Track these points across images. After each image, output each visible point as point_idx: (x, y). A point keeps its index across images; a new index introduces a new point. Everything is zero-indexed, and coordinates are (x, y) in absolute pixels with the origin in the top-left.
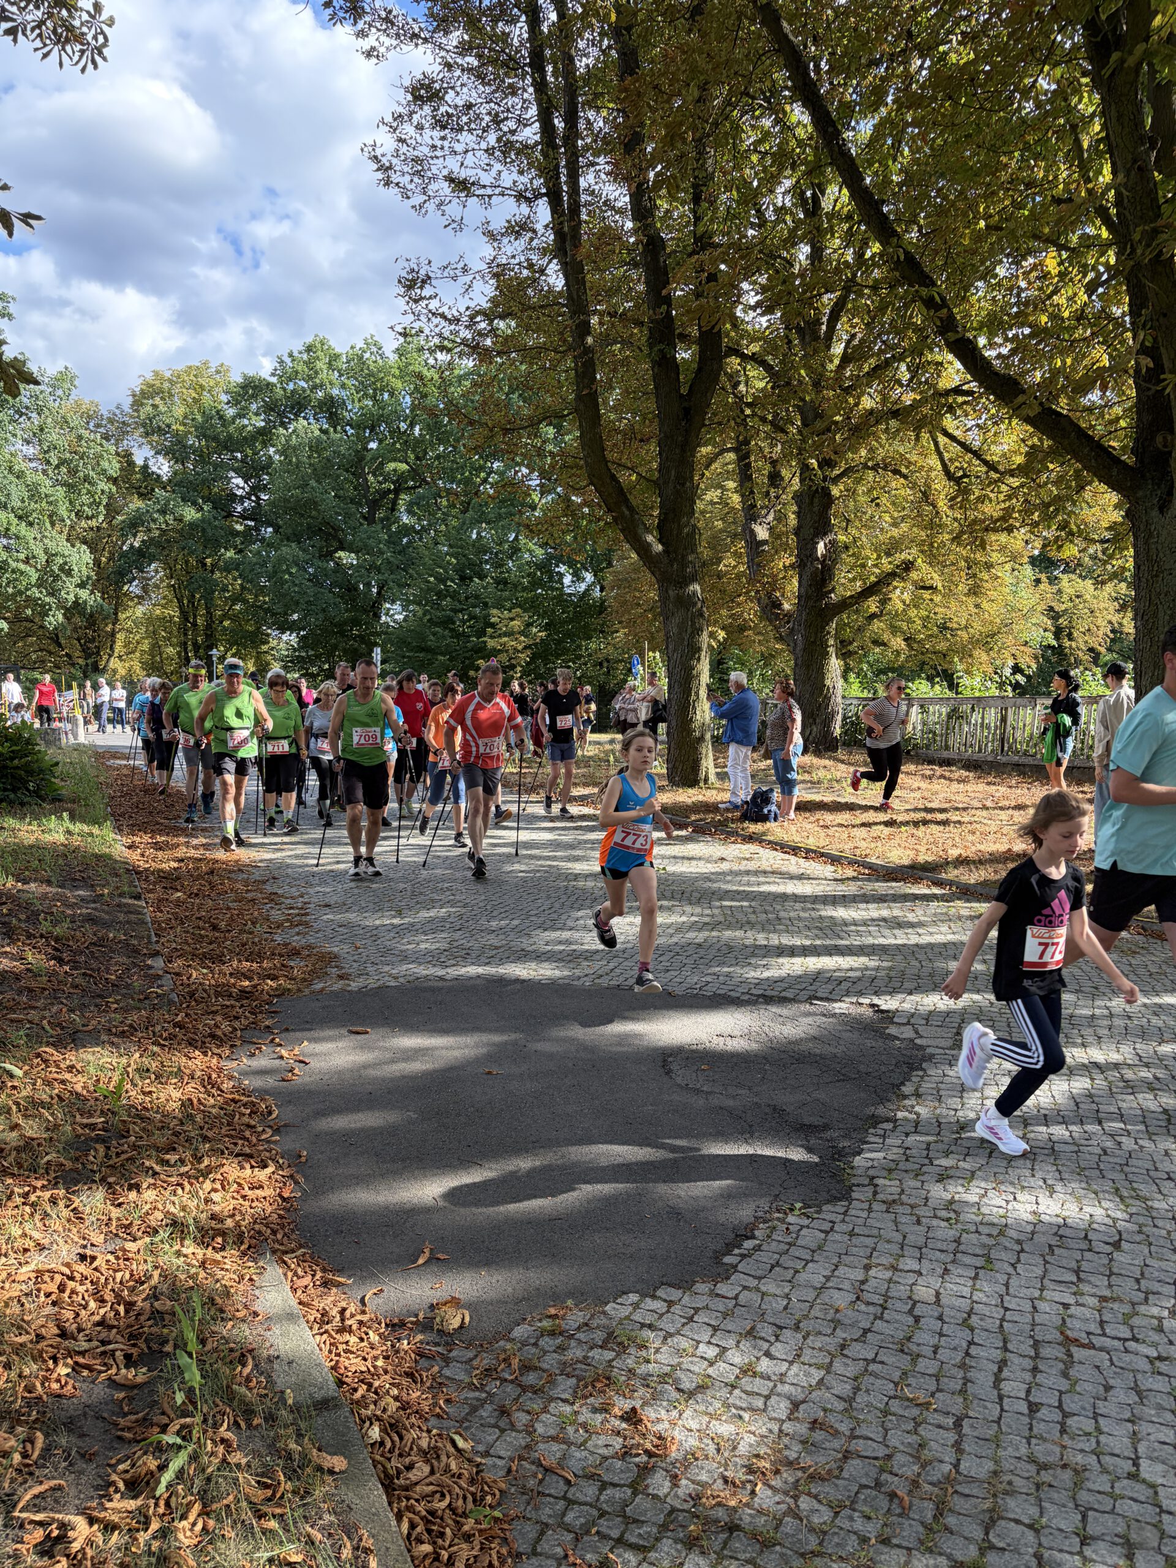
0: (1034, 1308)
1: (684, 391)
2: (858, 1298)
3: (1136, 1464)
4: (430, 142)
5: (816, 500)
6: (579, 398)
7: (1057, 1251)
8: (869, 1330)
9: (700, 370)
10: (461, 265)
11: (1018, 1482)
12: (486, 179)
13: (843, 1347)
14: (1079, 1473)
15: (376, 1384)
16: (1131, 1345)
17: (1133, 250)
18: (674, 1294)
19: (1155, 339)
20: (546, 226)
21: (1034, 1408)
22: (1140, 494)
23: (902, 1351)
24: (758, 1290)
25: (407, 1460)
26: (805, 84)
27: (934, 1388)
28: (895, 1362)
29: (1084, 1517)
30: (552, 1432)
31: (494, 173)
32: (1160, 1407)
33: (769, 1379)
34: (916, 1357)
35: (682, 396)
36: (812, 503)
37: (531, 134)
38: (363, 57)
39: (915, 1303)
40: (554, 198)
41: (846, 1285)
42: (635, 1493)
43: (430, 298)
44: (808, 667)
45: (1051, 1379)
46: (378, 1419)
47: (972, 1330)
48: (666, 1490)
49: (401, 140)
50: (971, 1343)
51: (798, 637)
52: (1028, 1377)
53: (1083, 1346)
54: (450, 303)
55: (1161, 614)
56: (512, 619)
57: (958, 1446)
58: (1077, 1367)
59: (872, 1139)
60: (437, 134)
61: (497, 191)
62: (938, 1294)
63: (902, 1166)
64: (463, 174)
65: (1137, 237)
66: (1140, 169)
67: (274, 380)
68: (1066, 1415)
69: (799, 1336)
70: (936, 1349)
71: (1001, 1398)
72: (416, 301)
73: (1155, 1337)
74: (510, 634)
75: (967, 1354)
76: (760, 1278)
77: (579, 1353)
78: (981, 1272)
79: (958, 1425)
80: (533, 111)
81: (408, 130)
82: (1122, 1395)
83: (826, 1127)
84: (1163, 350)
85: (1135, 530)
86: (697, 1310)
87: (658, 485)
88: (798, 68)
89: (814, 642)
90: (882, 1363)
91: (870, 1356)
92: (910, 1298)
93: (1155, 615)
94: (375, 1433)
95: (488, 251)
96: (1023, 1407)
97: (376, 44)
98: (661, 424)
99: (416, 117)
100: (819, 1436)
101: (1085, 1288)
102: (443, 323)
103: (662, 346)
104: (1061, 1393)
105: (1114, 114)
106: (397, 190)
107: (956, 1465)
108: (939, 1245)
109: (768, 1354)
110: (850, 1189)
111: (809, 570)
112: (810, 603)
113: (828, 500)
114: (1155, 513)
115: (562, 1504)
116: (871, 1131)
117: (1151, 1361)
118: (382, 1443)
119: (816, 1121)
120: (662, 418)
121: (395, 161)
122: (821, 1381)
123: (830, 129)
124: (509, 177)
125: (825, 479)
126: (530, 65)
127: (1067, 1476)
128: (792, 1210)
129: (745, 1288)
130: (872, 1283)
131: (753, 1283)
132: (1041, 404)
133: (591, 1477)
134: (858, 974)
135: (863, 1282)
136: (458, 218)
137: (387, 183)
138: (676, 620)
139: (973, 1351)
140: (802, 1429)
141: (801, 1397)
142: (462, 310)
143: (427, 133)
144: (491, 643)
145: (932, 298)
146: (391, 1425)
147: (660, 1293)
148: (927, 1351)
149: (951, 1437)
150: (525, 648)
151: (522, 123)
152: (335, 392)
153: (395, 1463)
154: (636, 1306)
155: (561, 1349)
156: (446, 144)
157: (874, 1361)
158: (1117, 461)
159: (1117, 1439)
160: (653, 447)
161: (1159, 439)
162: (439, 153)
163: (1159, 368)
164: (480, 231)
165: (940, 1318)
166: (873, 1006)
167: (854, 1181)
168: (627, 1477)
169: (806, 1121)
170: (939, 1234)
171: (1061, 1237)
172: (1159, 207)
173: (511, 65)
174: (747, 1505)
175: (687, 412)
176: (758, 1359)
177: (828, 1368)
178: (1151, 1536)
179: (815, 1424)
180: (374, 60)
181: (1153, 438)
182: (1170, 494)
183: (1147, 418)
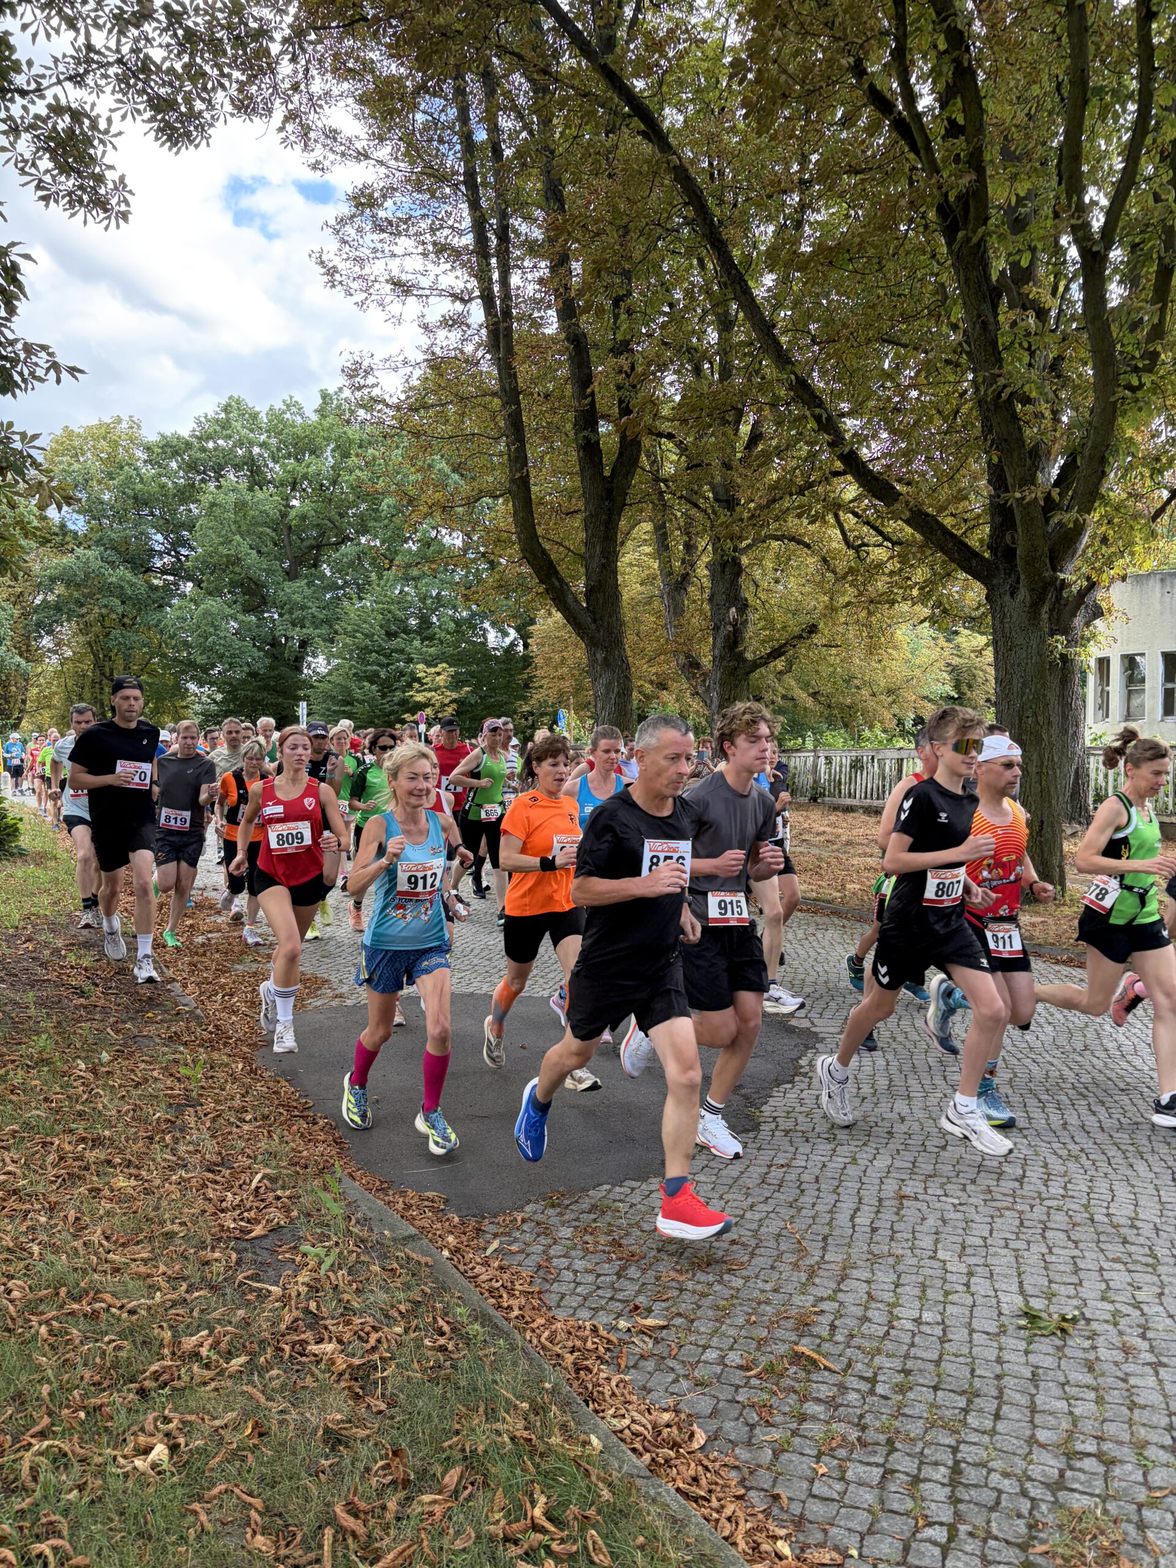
0: (882, 1182)
1: (607, 473)
2: (763, 1182)
3: (935, 1252)
4: (371, 244)
5: (727, 569)
6: (513, 481)
8: (770, 1197)
9: (621, 454)
10: (401, 358)
11: (860, 1263)
12: (425, 282)
13: (752, 1206)
14: (899, 1259)
15: (438, 1233)
16: (943, 1199)
18: (635, 1184)
19: (1000, 458)
20: (481, 326)
21: (874, 1230)
22: (995, 582)
23: (791, 1206)
25: (470, 1266)
27: (811, 1223)
28: (786, 1212)
29: (899, 1276)
31: (432, 278)
32: (956, 1227)
34: (800, 1210)
35: (605, 478)
36: (723, 572)
37: (466, 243)
38: (308, 169)
39: (802, 1183)
40: (487, 299)
41: (755, 1176)
42: (619, 1278)
43: (373, 386)
45: (888, 1215)
46: (445, 1248)
47: (839, 1194)
49: (345, 242)
50: (837, 1201)
51: (714, 694)
52: (873, 1215)
53: (911, 1199)
54: (392, 391)
55: (1015, 682)
56: (439, 674)
57: (824, 1249)
58: (905, 1209)
59: (776, 1094)
60: (376, 237)
61: (435, 292)
62: (817, 1178)
63: (797, 1109)
64: (404, 277)
66: (983, 322)
67: (193, 439)
68: (894, 1232)
69: (722, 1202)
70: (814, 1205)
71: (854, 1226)
72: (358, 389)
73: (960, 1194)
74: (437, 688)
75: (834, 1206)
77: (572, 1216)
78: (848, 1165)
79: (825, 1239)
80: (467, 223)
81: (350, 231)
82: (932, 1221)
85: (993, 612)
86: (651, 1192)
87: (585, 558)
88: (705, 219)
91: (770, 1210)
92: (798, 1180)
93: (1010, 682)
95: (425, 341)
96: (868, 1230)
97: (321, 158)
98: (587, 504)
99: (357, 221)
100: (735, 1247)
101: (918, 1171)
102: (384, 409)
103: (586, 433)
104: (893, 1222)
105: (962, 277)
106: (339, 288)
107: (823, 1257)
108: (821, 1153)
110: (759, 1124)
111: (722, 632)
112: (725, 663)
113: (738, 568)
114: (1007, 598)
115: (572, 1285)
116: (776, 1089)
117: (954, 1206)
118: (451, 1259)
120: (587, 497)
121: (341, 266)
125: (735, 550)
126: (465, 183)
127: (891, 1261)
130: (773, 1174)
133: (590, 1272)
135: (767, 1174)
136: (397, 314)
137: (333, 286)
138: (603, 681)
139: (838, 1204)
140: (724, 1245)
143: (368, 236)
144: (420, 698)
146: (455, 1250)
147: (626, 1183)
148: (808, 1206)
149: (821, 1244)
150: (451, 702)
151: (456, 232)
152: (256, 451)
153: (463, 1267)
154: (610, 1191)
155: (560, 1214)
156: (386, 247)
157: (772, 1212)
158: (976, 555)
159: (926, 1242)
160: (577, 522)
161: (1008, 537)
162: (379, 255)
164: (416, 324)
165: (818, 1190)
167: (762, 1120)
170: (822, 1146)
171: (906, 1145)
172: (999, 353)
173: (441, 177)
174: (690, 1280)
175: (609, 494)
177: (742, 1217)
178: (939, 1283)
179: (733, 1242)
181: (1004, 536)
182: (1018, 582)
183: (998, 520)
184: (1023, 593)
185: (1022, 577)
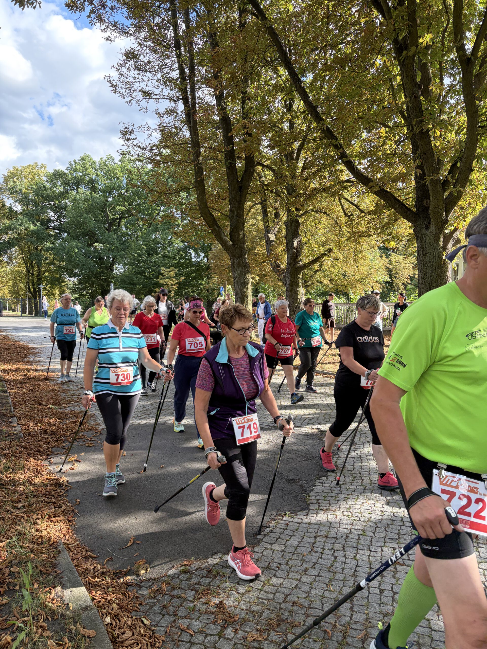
0: (382, 550)
1: (239, 180)
2: (312, 550)
4: (133, 76)
5: (293, 224)
6: (196, 181)
7: (391, 526)
8: (316, 563)
9: (246, 171)
10: (147, 126)
11: (376, 622)
12: (157, 92)
13: (306, 571)
15: (109, 598)
17: (413, 128)
19: (422, 163)
20: (182, 111)
22: (418, 223)
23: (329, 571)
24: (271, 549)
25: (122, 630)
26: (286, 59)
27: (342, 586)
28: (327, 576)
30: (185, 614)
31: (160, 90)
33: (276, 586)
34: (335, 573)
35: (238, 181)
36: (291, 225)
37: (175, 74)
38: (104, 40)
39: (335, 551)
40: (185, 100)
41: (307, 545)
42: (219, 638)
43: (134, 139)
44: (291, 291)
45: (389, 579)
46: (110, 613)
47: (357, 560)
48: (232, 636)
49: (121, 74)
50: (357, 566)
51: (287, 279)
52: (379, 578)
53: (401, 565)
54: (142, 142)
55: (428, 270)
56: (170, 271)
57: (351, 609)
58: (399, 573)
59: (318, 484)
60: (136, 72)
61: (162, 97)
62: (344, 547)
63: (330, 495)
64: (147, 89)
65: (414, 123)
67: (67, 172)
68: (394, 593)
69: (288, 567)
70: (343, 569)
71: (369, 588)
72: (128, 140)
74: (170, 278)
75: (355, 571)
76: (272, 544)
77: (196, 580)
78: (361, 536)
80: (176, 66)
81: (124, 70)
83: (299, 479)
84: (425, 167)
85: (417, 237)
87: (229, 217)
88: (282, 52)
89: (294, 281)
90: (321, 576)
91: (317, 574)
92: (333, 549)
93: (425, 270)
94: (108, 619)
95: (158, 121)
96: (378, 591)
97: (110, 35)
98: (230, 192)
99: (127, 65)
100: (296, 608)
101: (401, 541)
102: (139, 150)
103: (230, 161)
104: (392, 584)
105: (405, 75)
106: (119, 95)
107: (351, 617)
108: (344, 527)
109: (275, 576)
110: (309, 505)
111: (291, 252)
112: (292, 266)
113: (297, 224)
114: (424, 230)
115: (188, 645)
116: (318, 481)
118: (111, 624)
119: (295, 477)
120: (231, 191)
121: (118, 83)
122: (297, 586)
123: (296, 77)
124: (167, 91)
125: (296, 216)
126: (174, 47)
128: (285, 515)
129: (266, 548)
130: (318, 543)
131: (269, 546)
132: (380, 187)
133: (201, 632)
134: (312, 416)
135: (314, 543)
136: (145, 107)
137: (115, 92)
138: (238, 272)
139: (358, 569)
140: (289, 606)
141: (288, 593)
142: (147, 145)
143: (132, 72)
144: (162, 282)
145: (337, 145)
146: (115, 616)
148: (340, 570)
149: (349, 605)
150: (176, 284)
151: (172, 70)
152: (94, 177)
153: (117, 632)
154: (221, 559)
155: (189, 579)
156: (140, 77)
157: (318, 576)
158: (409, 210)
160: (227, 202)
161: (425, 202)
162: (137, 80)
163: (423, 174)
164: (154, 113)
165: (345, 556)
166: (318, 429)
167: (311, 502)
168: (216, 631)
169: (292, 477)
170: (344, 522)
171: (392, 520)
172: (423, 111)
173: (167, 47)
174: (266, 639)
175: (241, 188)
176: (271, 578)
177: (300, 580)
179: (294, 604)
180: (109, 42)
181: (422, 202)
182: (429, 223)
183: (420, 193)
184: (432, 227)
185: (432, 220)
